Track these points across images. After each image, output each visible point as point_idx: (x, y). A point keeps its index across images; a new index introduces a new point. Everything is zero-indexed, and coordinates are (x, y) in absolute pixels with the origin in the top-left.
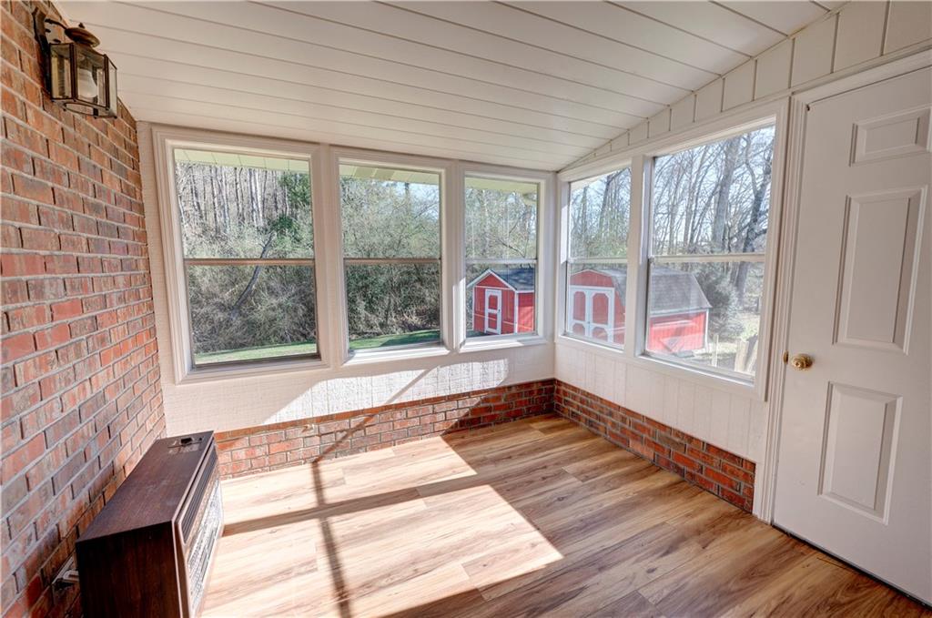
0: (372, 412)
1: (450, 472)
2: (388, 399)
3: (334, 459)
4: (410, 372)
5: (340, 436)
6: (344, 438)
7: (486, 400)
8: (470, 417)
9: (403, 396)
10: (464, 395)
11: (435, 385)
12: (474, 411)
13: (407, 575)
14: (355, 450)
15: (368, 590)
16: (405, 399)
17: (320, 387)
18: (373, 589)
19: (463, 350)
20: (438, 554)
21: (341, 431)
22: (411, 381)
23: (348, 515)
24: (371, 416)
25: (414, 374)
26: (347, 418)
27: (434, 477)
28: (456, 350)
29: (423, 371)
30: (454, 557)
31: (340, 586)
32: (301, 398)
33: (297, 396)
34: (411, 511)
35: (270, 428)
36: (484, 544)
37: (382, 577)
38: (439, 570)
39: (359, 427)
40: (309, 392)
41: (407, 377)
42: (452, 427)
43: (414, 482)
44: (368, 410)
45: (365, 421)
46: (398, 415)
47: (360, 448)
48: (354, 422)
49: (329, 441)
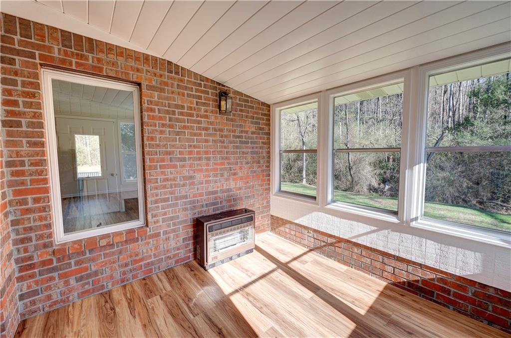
0: (340, 240)
1: (351, 300)
2: (350, 236)
3: (319, 254)
4: (366, 225)
5: (323, 244)
6: (325, 246)
7: (441, 280)
8: (420, 284)
9: (360, 238)
10: (414, 263)
11: (386, 243)
12: (425, 282)
13: (257, 305)
14: (329, 256)
15: (245, 295)
16: (360, 241)
17: (315, 214)
18: (247, 297)
19: (414, 224)
20: (275, 313)
21: (324, 242)
22: (366, 231)
23: (284, 274)
24: (339, 242)
25: (368, 228)
26: (327, 236)
27: (338, 294)
28: (408, 223)
29: (376, 228)
30: (277, 321)
31: (245, 286)
32: (308, 216)
33: (306, 215)
34: (301, 293)
35: (296, 224)
36: (294, 334)
37: (253, 297)
38: (265, 317)
39: (332, 244)
40: (310, 214)
41: (363, 228)
42: (400, 283)
43: (326, 286)
44: (338, 238)
45: (335, 243)
46: (356, 250)
47: (333, 257)
48: (330, 240)
49: (318, 244)
